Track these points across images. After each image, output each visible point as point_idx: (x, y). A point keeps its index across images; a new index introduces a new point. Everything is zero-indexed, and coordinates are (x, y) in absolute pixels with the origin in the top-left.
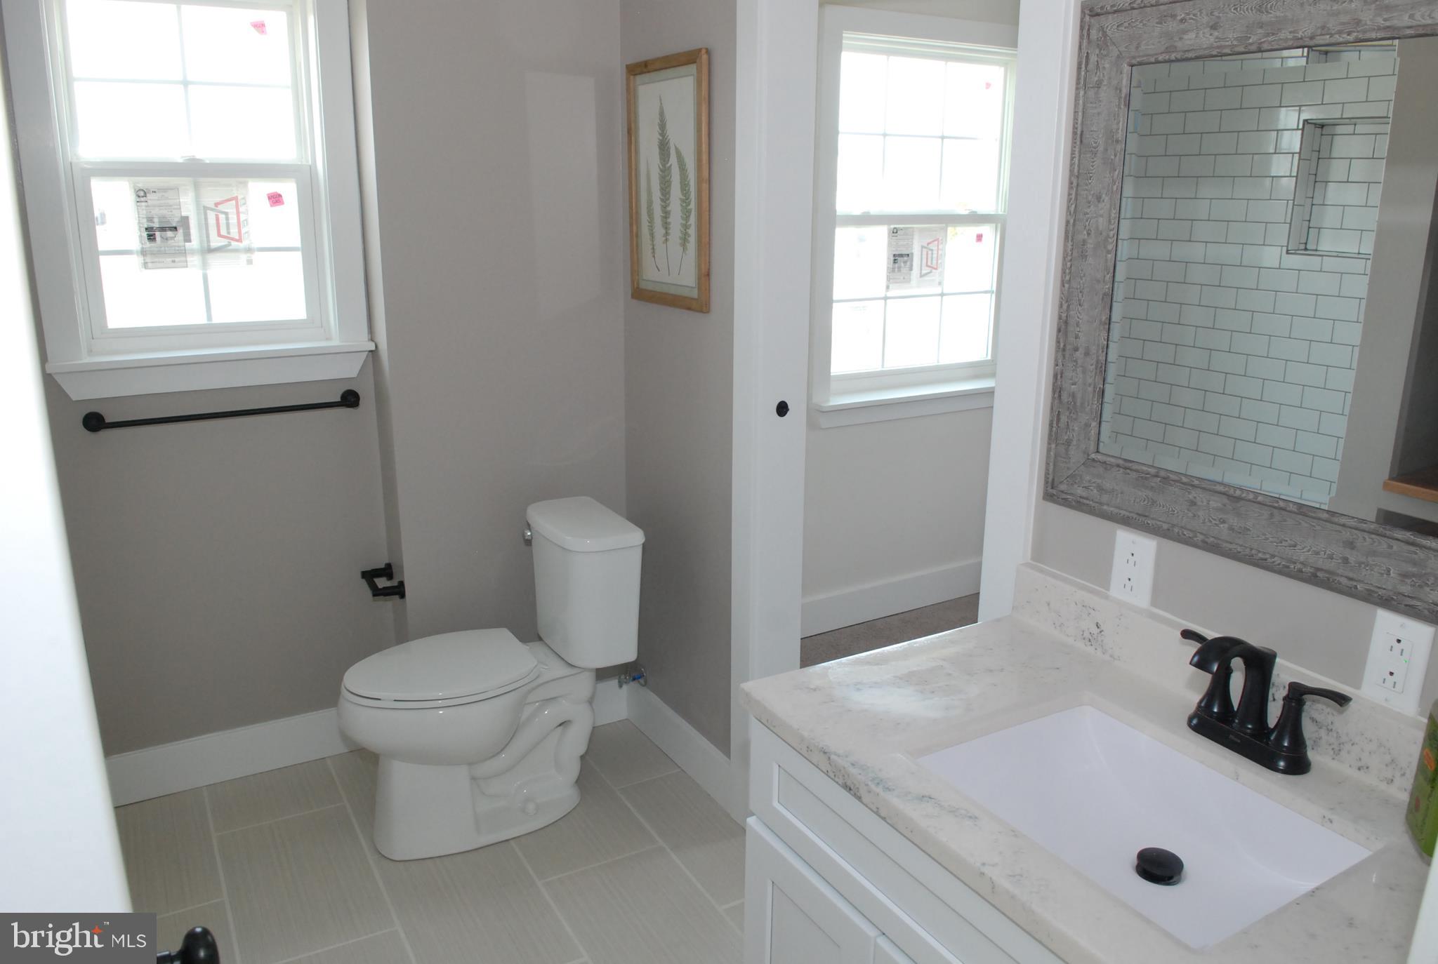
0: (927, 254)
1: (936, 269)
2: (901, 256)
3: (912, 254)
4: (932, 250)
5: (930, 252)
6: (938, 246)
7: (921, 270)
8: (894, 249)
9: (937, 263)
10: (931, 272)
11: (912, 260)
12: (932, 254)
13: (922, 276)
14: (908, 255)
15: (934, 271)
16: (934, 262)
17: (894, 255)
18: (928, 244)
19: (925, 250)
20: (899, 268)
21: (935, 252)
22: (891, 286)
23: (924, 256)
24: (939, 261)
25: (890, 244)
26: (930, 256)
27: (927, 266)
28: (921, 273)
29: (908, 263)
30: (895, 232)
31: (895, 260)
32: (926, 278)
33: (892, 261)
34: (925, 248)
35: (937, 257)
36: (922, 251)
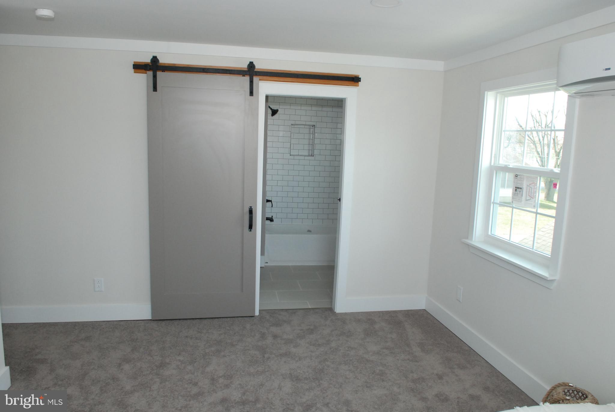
0: (529, 190)
1: (533, 198)
2: (518, 188)
3: (523, 188)
4: (531, 188)
5: (530, 189)
6: (534, 186)
7: (526, 197)
8: (516, 184)
9: (533, 195)
10: (530, 199)
11: (523, 192)
12: (531, 190)
13: (527, 200)
14: (521, 188)
15: (532, 199)
16: (532, 194)
17: (516, 187)
18: (530, 184)
19: (528, 187)
20: (517, 194)
21: (533, 189)
22: (514, 201)
23: (528, 190)
24: (534, 195)
25: (514, 182)
26: (530, 191)
27: (529, 196)
28: (526, 199)
29: (521, 192)
30: (516, 176)
31: (516, 190)
32: (528, 202)
33: (515, 190)
34: (528, 186)
35: (534, 191)
36: (527, 187)
